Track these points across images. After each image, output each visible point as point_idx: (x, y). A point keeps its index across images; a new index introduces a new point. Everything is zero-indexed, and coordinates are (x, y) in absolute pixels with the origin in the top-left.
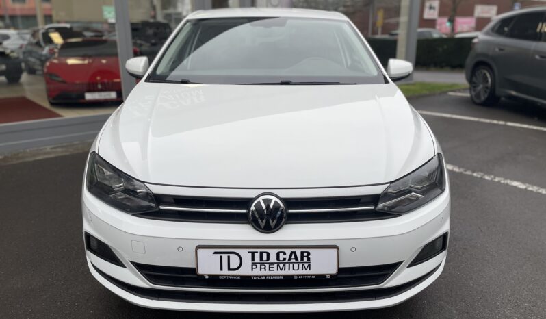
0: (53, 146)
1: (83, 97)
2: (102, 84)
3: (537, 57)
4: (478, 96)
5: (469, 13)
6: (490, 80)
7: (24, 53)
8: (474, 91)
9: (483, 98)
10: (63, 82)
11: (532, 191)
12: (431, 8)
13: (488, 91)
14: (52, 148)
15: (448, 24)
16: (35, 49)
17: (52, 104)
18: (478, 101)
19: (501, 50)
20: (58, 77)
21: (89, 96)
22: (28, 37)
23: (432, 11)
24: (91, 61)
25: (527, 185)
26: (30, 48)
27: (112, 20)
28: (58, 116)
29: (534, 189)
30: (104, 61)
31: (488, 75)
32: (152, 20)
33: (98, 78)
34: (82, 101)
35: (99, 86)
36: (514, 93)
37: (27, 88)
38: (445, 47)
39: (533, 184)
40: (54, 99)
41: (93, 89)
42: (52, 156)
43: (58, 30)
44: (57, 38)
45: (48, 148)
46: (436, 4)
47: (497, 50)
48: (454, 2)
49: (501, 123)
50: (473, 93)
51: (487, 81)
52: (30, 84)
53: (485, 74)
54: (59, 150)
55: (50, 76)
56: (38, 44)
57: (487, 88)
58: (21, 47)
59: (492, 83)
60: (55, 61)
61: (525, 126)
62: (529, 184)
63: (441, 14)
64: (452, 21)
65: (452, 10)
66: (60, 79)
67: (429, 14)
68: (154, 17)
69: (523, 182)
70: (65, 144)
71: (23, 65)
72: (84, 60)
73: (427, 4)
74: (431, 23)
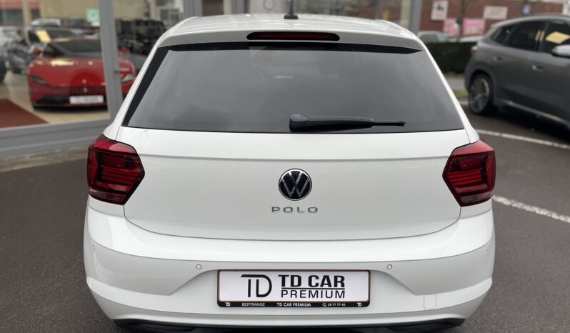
0: (32, 155)
1: (68, 101)
2: (87, 87)
3: (534, 67)
4: (476, 105)
5: (478, 14)
6: (488, 90)
7: (9, 51)
8: (473, 100)
9: (481, 107)
10: (48, 85)
11: (516, 208)
12: (440, 8)
13: (486, 100)
14: (31, 157)
15: (456, 26)
16: (21, 48)
17: (36, 108)
18: (475, 110)
19: (499, 59)
20: (41, 79)
21: (74, 100)
22: (14, 33)
23: (440, 12)
24: (77, 63)
25: (513, 201)
26: (15, 46)
27: (96, 24)
28: (43, 122)
29: (519, 205)
30: (91, 63)
31: (486, 84)
32: (145, 19)
33: (84, 81)
34: (67, 105)
35: (85, 90)
36: (511, 103)
37: (11, 89)
38: (450, 51)
39: (518, 200)
40: (37, 102)
41: (78, 93)
42: (30, 166)
43: (45, 27)
44: (44, 36)
45: (27, 157)
46: (445, 5)
47: (495, 59)
48: (463, 3)
49: (497, 134)
50: (472, 102)
51: (485, 91)
52: (14, 85)
53: (483, 84)
54: (38, 158)
55: (33, 78)
56: (23, 42)
57: (485, 97)
58: (6, 45)
59: (490, 92)
60: (40, 63)
61: (520, 138)
62: (515, 199)
63: (450, 15)
64: (460, 22)
65: (461, 12)
66: (44, 82)
67: (436, 15)
68: (148, 14)
69: (509, 198)
70: (45, 153)
71: (7, 64)
72: (70, 61)
73: (435, 5)
74: (439, 25)
